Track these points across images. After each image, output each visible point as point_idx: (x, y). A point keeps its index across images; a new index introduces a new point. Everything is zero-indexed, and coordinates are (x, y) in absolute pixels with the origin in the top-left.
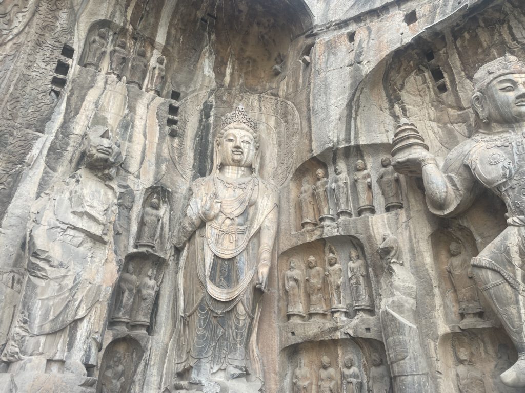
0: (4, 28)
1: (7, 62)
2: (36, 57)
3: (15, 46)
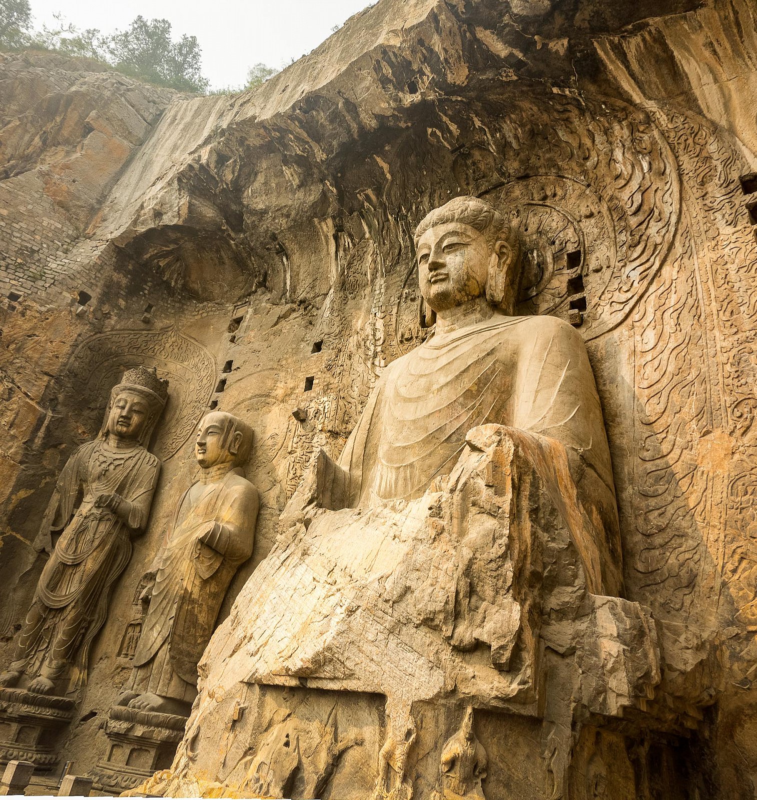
2: (715, 227)
3: (684, 236)
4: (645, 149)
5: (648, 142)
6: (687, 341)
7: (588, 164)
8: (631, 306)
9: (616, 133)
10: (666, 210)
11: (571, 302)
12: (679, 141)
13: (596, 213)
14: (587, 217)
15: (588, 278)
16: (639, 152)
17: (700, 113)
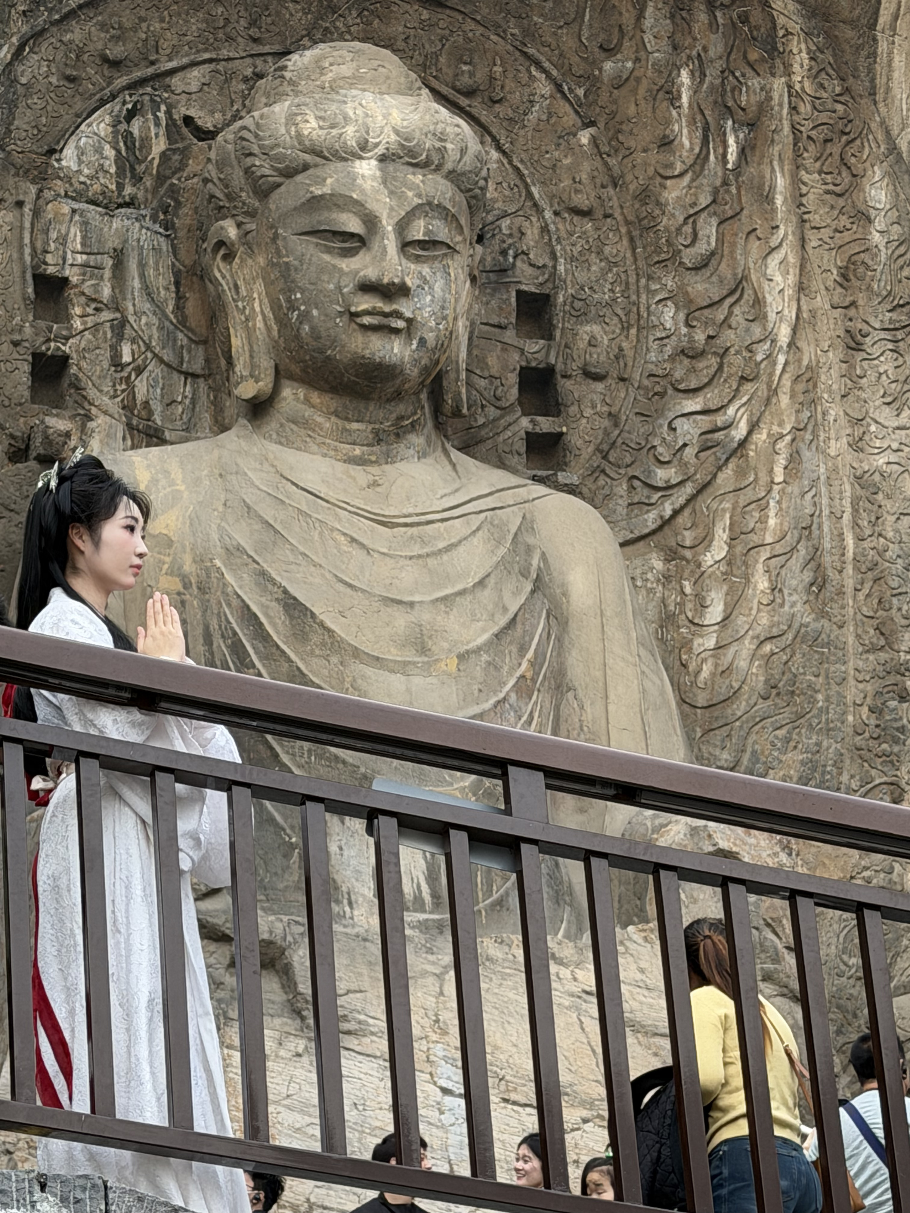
0: (754, 339)
1: (806, 454)
2: (864, 395)
3: (801, 387)
4: (743, 110)
5: (754, 99)
6: (790, 636)
7: (608, 66)
8: (677, 506)
9: (696, 28)
10: (769, 299)
11: (527, 433)
12: (813, 133)
13: (599, 214)
14: (577, 212)
15: (568, 384)
16: (728, 108)
17: (873, 93)
